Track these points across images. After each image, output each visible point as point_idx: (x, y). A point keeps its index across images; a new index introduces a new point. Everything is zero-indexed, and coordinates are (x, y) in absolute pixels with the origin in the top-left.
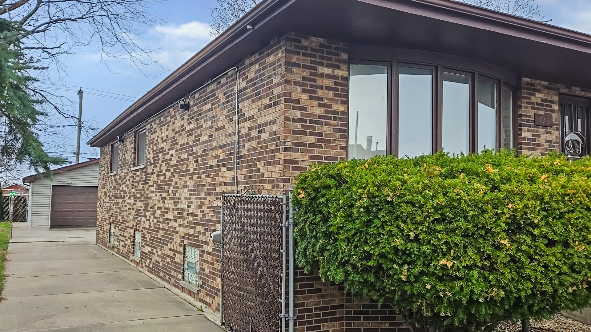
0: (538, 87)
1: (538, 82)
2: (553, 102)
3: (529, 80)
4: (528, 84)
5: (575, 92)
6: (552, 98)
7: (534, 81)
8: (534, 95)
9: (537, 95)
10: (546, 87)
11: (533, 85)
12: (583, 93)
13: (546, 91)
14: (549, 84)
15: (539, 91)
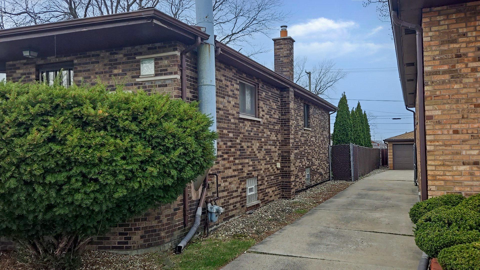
0: (17, 66)
1: (18, 62)
2: (31, 74)
3: (11, 63)
4: (10, 65)
5: (50, 60)
6: (29, 71)
7: (15, 63)
8: (15, 72)
9: (18, 71)
10: (25, 64)
11: (14, 65)
12: (57, 59)
13: (25, 67)
14: (27, 61)
15: (19, 68)
